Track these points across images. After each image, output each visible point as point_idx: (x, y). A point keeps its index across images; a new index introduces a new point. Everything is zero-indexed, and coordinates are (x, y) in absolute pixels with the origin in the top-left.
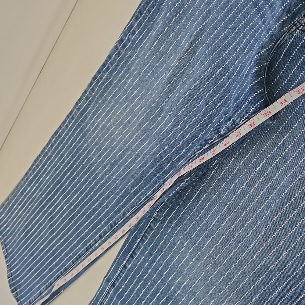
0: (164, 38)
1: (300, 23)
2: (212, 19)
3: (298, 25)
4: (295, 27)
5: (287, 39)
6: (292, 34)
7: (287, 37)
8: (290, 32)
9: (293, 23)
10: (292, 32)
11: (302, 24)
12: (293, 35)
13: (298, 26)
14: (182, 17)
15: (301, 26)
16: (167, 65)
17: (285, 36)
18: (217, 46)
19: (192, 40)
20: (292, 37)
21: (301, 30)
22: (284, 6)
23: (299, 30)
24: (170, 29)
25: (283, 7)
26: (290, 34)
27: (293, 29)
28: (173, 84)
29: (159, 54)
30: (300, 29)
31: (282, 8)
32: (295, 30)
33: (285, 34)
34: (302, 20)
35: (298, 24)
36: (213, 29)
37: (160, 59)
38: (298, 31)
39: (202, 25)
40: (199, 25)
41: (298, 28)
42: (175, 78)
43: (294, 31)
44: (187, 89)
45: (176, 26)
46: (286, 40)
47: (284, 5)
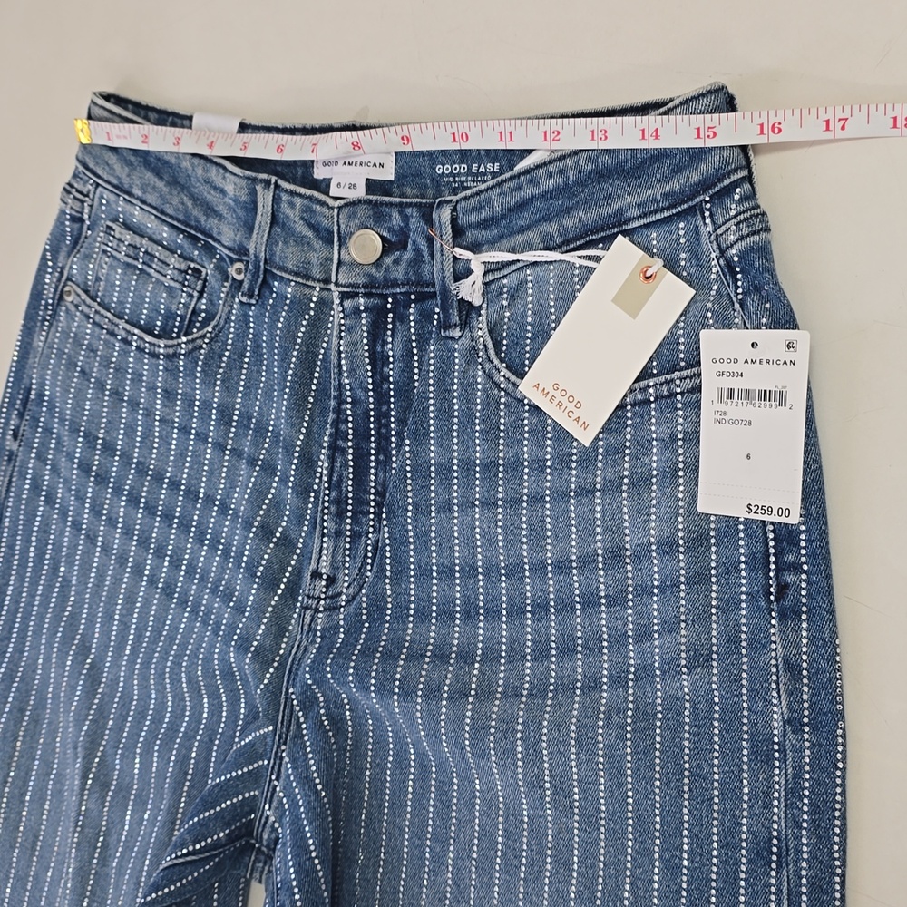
0: (16, 791)
1: (313, 597)
2: (109, 683)
3: (313, 603)
4: (309, 613)
5: (306, 647)
6: (312, 630)
7: (304, 643)
8: (306, 628)
9: (299, 604)
10: (310, 625)
11: (319, 597)
12: (317, 631)
13: (314, 606)
14: (38, 715)
15: (318, 602)
16: (58, 854)
17: (300, 643)
18: (150, 738)
19: (84, 758)
20: (315, 635)
21: (325, 609)
22: (259, 577)
23: (321, 612)
24: (23, 760)
25: (257, 580)
26: (308, 633)
27: (308, 619)
28: (94, 895)
29: (24, 838)
30: (321, 609)
31: (258, 584)
32: (313, 617)
33: (299, 637)
34: (314, 590)
35: (310, 602)
36: (124, 705)
37: (33, 849)
38: (320, 615)
39: (90, 709)
40: (84, 712)
41: (317, 610)
42: (92, 877)
43: (311, 621)
44: (132, 886)
45: (35, 745)
46: (305, 650)
47: (259, 574)
